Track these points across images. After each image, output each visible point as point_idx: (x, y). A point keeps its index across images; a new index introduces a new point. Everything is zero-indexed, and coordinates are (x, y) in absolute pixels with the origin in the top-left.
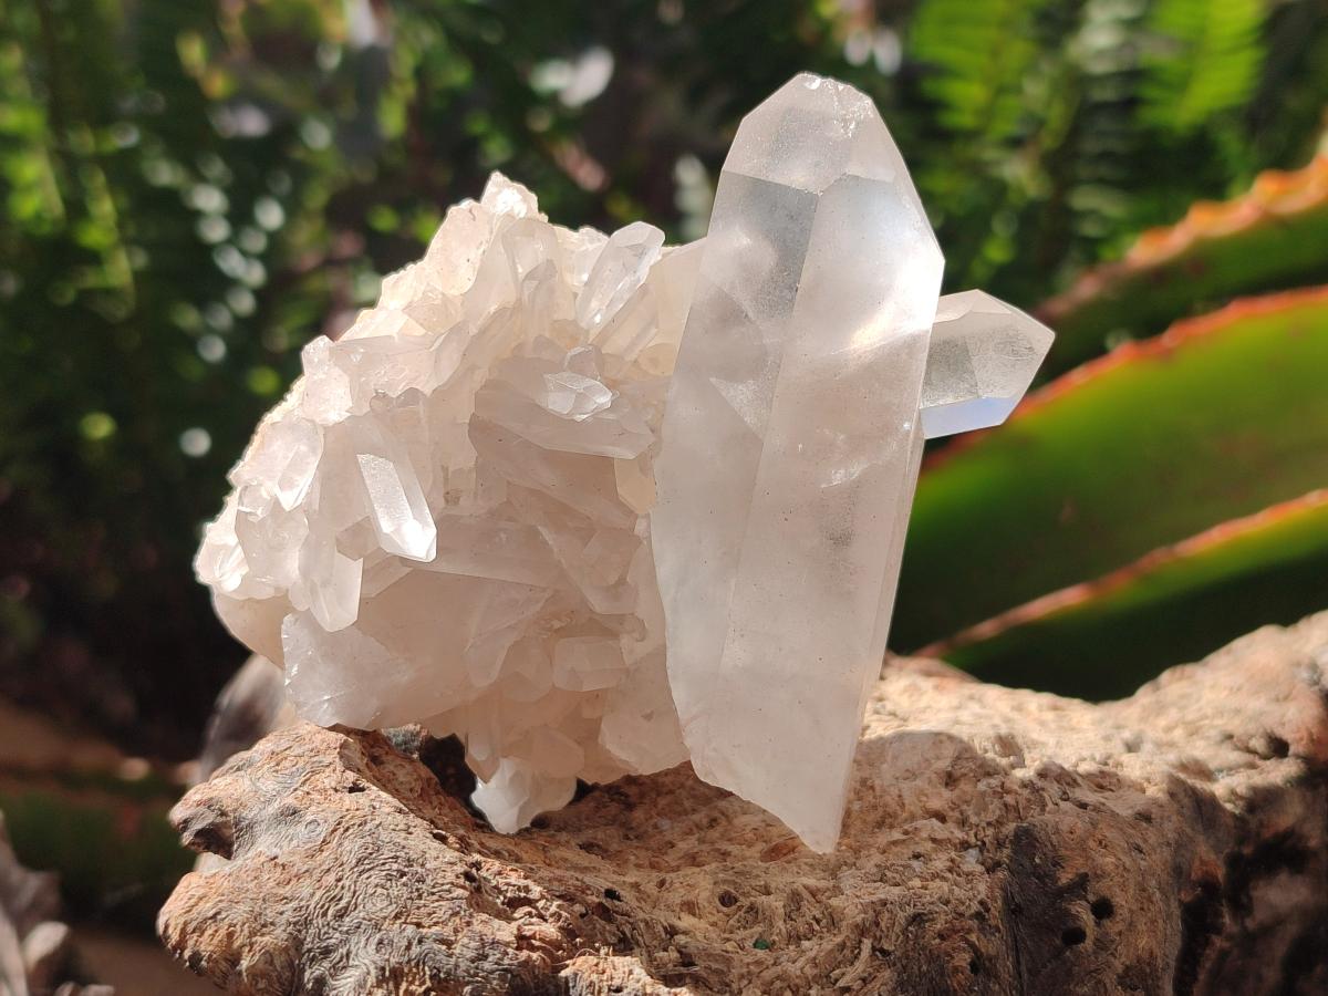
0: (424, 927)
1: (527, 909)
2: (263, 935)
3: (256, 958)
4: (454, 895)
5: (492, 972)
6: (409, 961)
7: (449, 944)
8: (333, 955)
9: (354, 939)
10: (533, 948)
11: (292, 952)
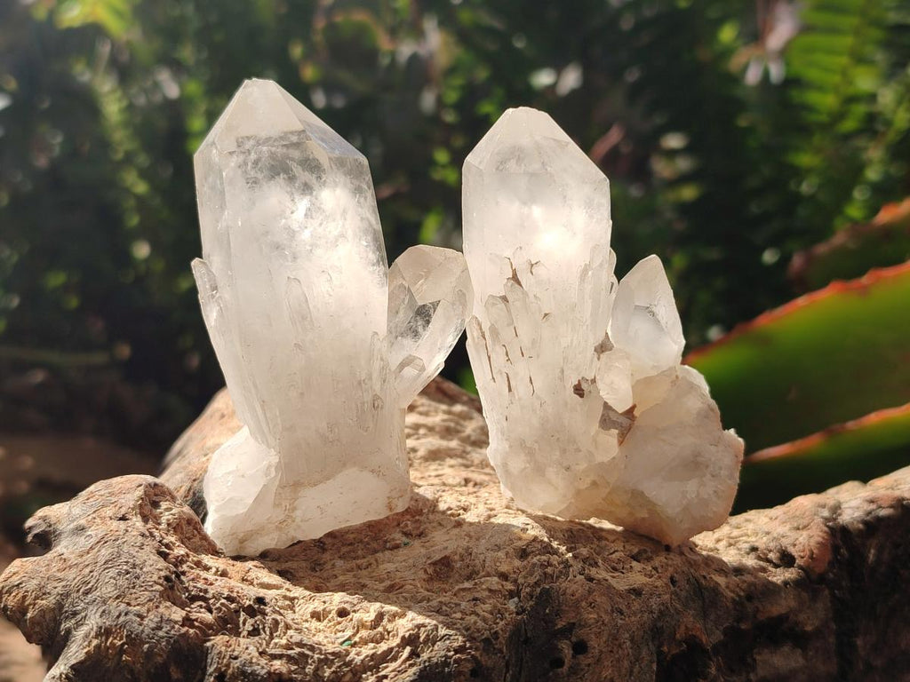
0: (131, 606)
1: (200, 603)
2: (42, 599)
3: (35, 613)
4: (154, 589)
5: (163, 638)
6: (116, 625)
7: (142, 617)
8: (78, 616)
9: (91, 608)
10: (192, 626)
11: (57, 611)
